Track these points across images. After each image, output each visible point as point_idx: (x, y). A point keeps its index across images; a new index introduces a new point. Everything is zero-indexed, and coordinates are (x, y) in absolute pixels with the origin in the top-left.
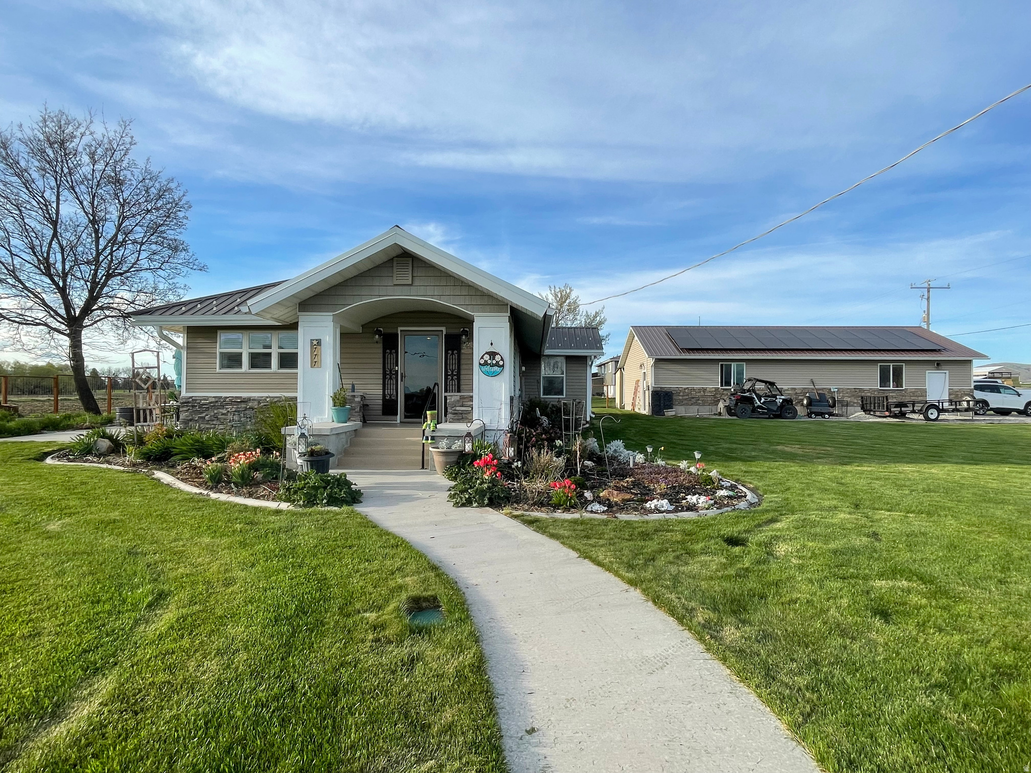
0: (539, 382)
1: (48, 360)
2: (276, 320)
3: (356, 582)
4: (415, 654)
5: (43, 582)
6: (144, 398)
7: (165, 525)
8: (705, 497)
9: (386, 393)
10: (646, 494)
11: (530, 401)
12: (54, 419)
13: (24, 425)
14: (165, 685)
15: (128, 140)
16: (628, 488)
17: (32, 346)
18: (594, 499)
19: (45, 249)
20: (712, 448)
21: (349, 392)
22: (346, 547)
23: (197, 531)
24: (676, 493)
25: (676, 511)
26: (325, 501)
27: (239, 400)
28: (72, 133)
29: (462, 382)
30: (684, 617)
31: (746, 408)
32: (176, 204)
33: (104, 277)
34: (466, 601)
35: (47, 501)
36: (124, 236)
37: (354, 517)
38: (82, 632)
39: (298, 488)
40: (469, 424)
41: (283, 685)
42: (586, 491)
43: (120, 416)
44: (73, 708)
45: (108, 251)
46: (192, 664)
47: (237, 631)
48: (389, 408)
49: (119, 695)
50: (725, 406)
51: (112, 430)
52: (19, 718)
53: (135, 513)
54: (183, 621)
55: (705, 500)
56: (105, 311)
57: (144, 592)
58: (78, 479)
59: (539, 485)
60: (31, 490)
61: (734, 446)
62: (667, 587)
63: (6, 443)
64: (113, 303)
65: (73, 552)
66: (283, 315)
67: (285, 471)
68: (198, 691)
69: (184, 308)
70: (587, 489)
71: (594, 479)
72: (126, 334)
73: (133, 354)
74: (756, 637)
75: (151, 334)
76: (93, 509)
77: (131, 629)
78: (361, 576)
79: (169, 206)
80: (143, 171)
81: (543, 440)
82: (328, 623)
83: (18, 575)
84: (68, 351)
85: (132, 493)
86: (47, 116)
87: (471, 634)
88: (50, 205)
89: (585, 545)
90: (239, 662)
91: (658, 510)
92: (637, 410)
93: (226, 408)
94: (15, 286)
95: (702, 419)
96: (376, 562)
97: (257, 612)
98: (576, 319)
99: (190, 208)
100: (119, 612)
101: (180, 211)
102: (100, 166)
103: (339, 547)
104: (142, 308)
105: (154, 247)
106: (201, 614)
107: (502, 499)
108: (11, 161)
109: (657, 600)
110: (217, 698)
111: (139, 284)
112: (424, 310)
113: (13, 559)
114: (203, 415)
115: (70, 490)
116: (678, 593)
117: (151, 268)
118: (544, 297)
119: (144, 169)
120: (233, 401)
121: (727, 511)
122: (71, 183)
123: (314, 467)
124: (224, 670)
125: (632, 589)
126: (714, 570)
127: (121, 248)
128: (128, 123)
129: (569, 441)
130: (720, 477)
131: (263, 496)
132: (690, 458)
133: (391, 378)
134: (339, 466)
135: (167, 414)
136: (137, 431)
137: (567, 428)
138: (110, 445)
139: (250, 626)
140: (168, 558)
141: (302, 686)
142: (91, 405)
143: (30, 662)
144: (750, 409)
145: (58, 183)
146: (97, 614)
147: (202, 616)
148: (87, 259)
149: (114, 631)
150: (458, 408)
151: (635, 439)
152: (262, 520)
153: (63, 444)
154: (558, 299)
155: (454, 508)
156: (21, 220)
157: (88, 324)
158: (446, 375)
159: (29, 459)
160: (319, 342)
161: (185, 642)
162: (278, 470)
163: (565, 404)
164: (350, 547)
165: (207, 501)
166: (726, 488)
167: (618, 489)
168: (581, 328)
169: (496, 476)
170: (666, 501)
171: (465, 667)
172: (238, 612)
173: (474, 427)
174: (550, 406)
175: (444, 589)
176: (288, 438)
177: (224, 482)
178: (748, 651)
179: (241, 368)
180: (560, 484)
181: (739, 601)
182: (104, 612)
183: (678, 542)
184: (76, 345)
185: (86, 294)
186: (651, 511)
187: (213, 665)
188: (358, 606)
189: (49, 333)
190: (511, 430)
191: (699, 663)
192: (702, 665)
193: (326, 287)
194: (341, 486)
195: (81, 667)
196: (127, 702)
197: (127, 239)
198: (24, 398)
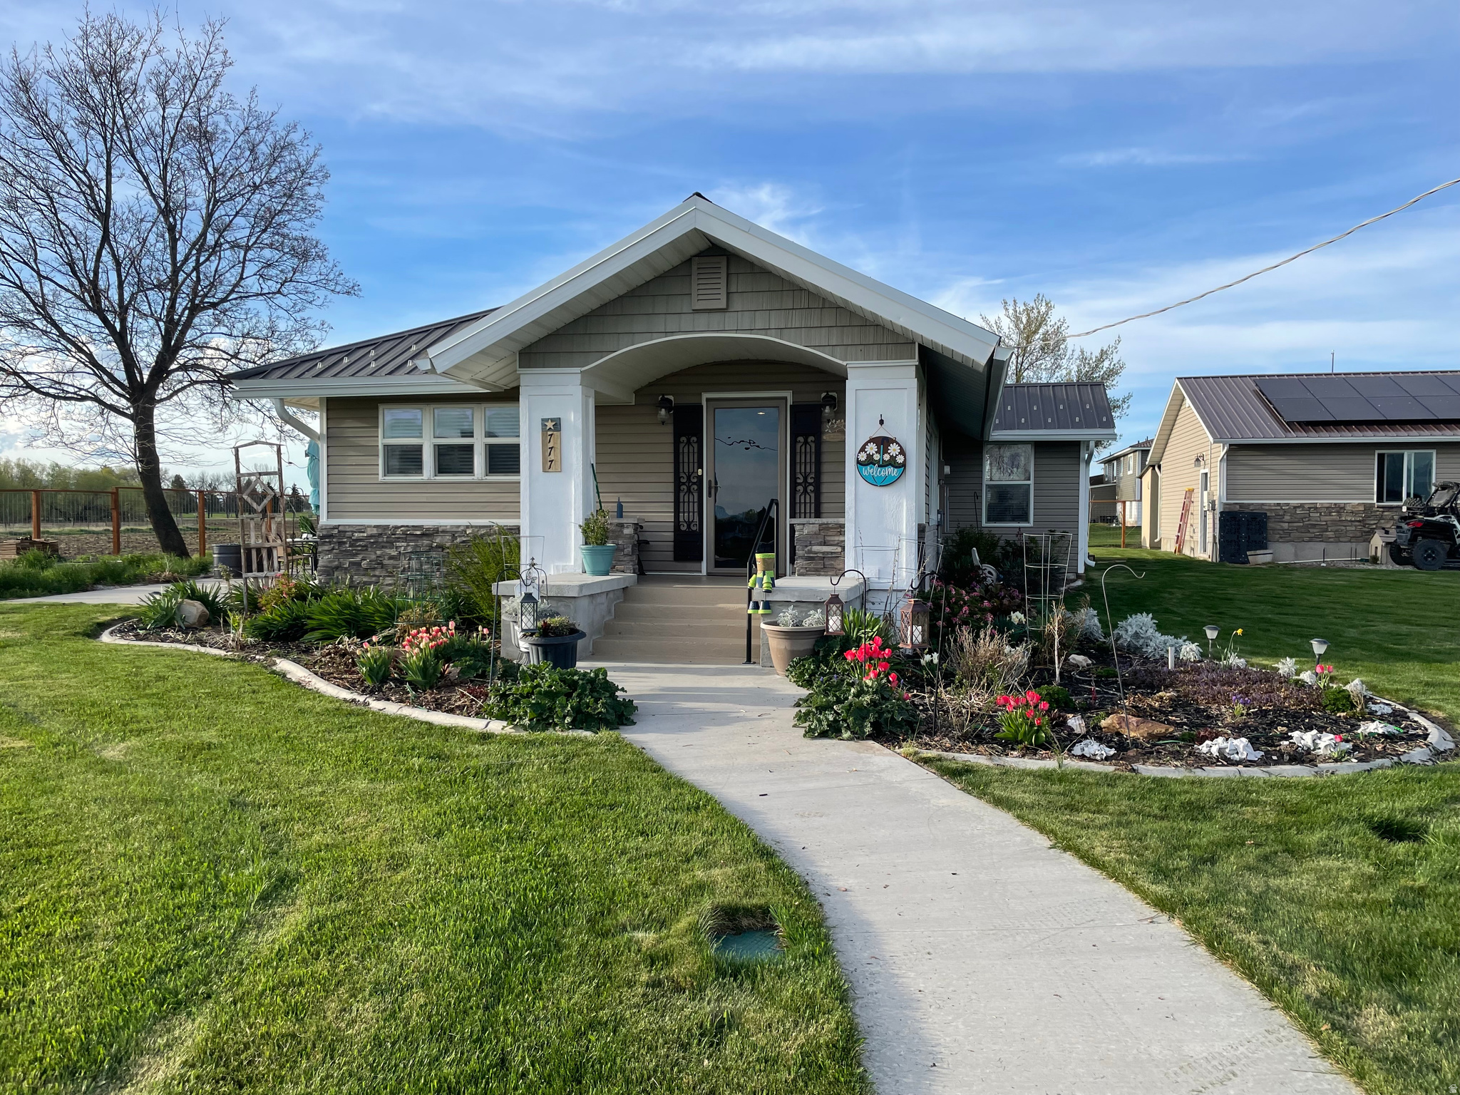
0: (977, 496)
1: (101, 461)
2: (480, 383)
3: (621, 872)
4: (725, 1016)
5: (96, 849)
6: (258, 527)
7: (292, 756)
8: (1332, 736)
9: (681, 519)
10: (1203, 726)
11: (961, 533)
12: (113, 565)
13: (66, 574)
14: (287, 1041)
15: (218, 57)
16: (1161, 712)
17: (76, 438)
18: (1088, 732)
19: (90, 265)
20: (1352, 633)
21: (612, 517)
22: (605, 806)
23: (345, 766)
24: (1268, 725)
25: (1265, 762)
26: (568, 720)
27: (418, 533)
28: (129, 53)
29: (824, 498)
30: (1274, 981)
31: (1437, 546)
32: (303, 172)
33: (187, 312)
34: (825, 919)
35: (102, 708)
36: (217, 235)
37: (620, 750)
38: (158, 939)
39: (521, 695)
40: (835, 580)
41: (486, 1057)
42: (1071, 716)
43: (220, 560)
44: (142, 1066)
45: (191, 264)
46: (333, 1006)
47: (408, 950)
48: (686, 546)
49: (213, 1053)
50: (1388, 544)
51: (206, 585)
52: (61, 1075)
53: (243, 733)
54: (319, 929)
55: (1332, 743)
56: (190, 373)
57: (255, 875)
58: (152, 670)
59: (976, 700)
60: (78, 688)
61: (1404, 629)
62: (1240, 919)
63: (40, 605)
64: (202, 359)
65: (143, 799)
66: (492, 374)
67: (499, 662)
68: (342, 1055)
69: (320, 366)
70: (1074, 711)
71: (1090, 692)
72: (226, 413)
73: (237, 449)
74: (1434, 1033)
75: (267, 413)
76: (175, 724)
77: (233, 937)
78: (629, 861)
79: (290, 176)
80: (246, 114)
81: (984, 611)
82: (569, 947)
83: (58, 833)
84: (133, 445)
85: (238, 698)
86: (89, 28)
87: (832, 983)
88: (97, 185)
89: (1067, 823)
90: (411, 1008)
91: (1224, 759)
92: (1187, 552)
93: (397, 547)
94: (46, 332)
95: (1332, 570)
96: (658, 836)
97: (444, 920)
98: (1059, 366)
99: (327, 178)
100: (214, 907)
101: (310, 184)
102: (174, 110)
103: (591, 805)
104: (251, 366)
105: (267, 253)
106: (348, 917)
107: (899, 725)
108: (36, 112)
109: (1216, 944)
110: (373, 1070)
111: (246, 323)
112: (751, 357)
113: (50, 806)
114: (358, 559)
115: (138, 687)
116: (1263, 932)
117: (265, 291)
118: (993, 322)
119: (247, 109)
120: (409, 534)
121: (1381, 767)
122: (128, 145)
123: (549, 658)
124: (385, 1020)
125: (1165, 917)
126: (1347, 889)
127: (212, 258)
128: (218, 26)
129: (1037, 613)
130: (1369, 694)
131: (461, 708)
132: (1303, 653)
133: (689, 491)
134: (593, 656)
135: (297, 556)
136: (248, 588)
137: (1035, 588)
138: (203, 612)
139: (432, 945)
140: (296, 815)
141: (520, 1059)
142: (172, 541)
143: (77, 983)
144: (1444, 549)
145: (109, 145)
146: (179, 908)
147: (350, 921)
148: (158, 280)
149: (205, 938)
150: (815, 548)
151: (1181, 610)
152: (458, 751)
153: (126, 609)
154: (1022, 326)
155: (808, 741)
156: (52, 215)
157: (164, 396)
158: (794, 484)
159: (76, 634)
160: (557, 425)
161: (322, 967)
162: (487, 661)
163: (1032, 540)
164: (612, 807)
165: (364, 714)
166: (1382, 718)
167: (1139, 712)
168: (1069, 385)
169: (889, 681)
170: (1244, 740)
171: (820, 1047)
172: (412, 917)
173: (848, 583)
174: (1002, 543)
175: (784, 894)
176: (504, 602)
177: (394, 680)
178: (1414, 1060)
179: (421, 473)
180: (1017, 701)
181: (1400, 957)
182: (191, 905)
183: (1269, 827)
184: (145, 434)
185: (157, 343)
186: (1210, 761)
187: (367, 1010)
188: (623, 917)
189: (102, 414)
190: (920, 593)
191: (1303, 1078)
192: (1311, 1082)
193: (569, 318)
194: (598, 692)
195: (153, 996)
196: (226, 1065)
197: (222, 240)
198: (68, 528)
